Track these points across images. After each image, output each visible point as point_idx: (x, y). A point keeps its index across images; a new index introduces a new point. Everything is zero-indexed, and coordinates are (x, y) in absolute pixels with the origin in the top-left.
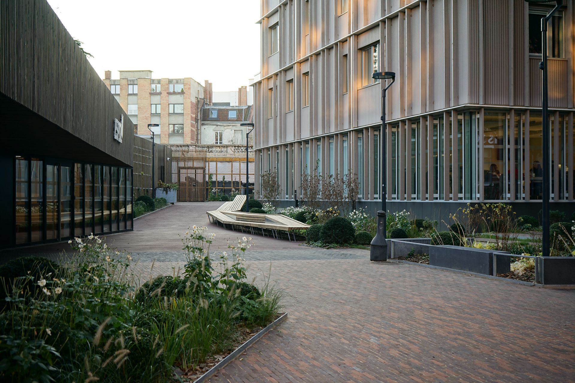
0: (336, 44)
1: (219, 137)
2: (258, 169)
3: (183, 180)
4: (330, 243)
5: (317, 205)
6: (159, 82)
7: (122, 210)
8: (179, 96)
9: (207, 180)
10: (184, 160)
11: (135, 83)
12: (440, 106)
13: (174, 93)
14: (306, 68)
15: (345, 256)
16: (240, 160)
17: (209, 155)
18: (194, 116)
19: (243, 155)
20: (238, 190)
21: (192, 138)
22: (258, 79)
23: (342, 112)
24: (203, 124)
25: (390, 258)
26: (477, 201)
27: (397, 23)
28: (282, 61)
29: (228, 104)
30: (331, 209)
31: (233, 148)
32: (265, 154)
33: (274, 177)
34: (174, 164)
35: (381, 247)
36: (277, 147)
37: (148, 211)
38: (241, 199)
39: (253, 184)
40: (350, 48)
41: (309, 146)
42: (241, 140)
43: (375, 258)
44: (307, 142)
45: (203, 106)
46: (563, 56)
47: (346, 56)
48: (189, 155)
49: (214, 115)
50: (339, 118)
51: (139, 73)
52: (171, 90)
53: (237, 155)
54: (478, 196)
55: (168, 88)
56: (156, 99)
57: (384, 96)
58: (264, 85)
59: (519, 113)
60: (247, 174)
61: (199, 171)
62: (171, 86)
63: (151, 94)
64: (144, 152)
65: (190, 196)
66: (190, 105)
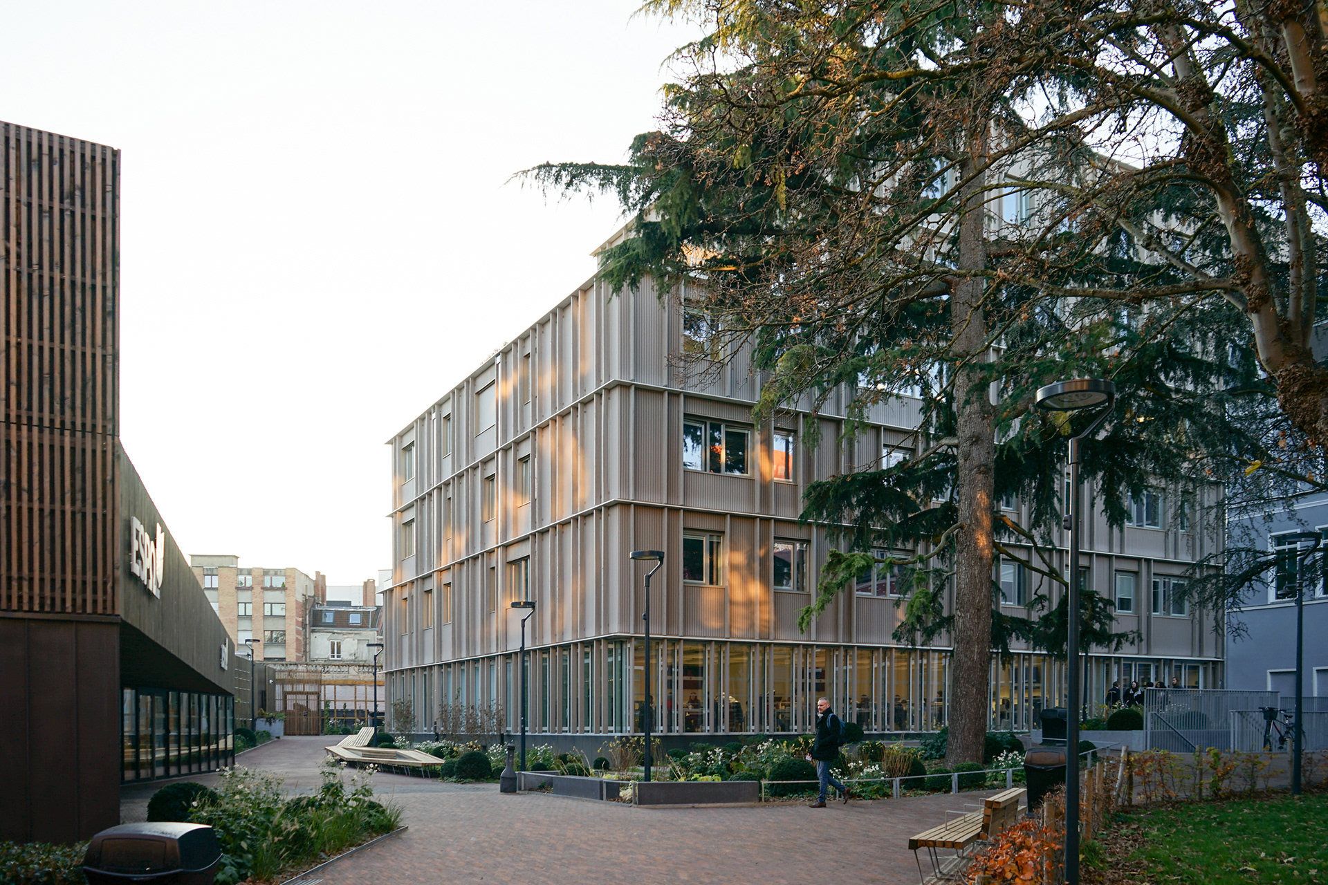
0: (482, 554)
1: (336, 649)
2: (389, 694)
3: (290, 707)
4: (466, 778)
5: (460, 739)
6: (249, 572)
7: (213, 747)
8: (278, 593)
9: (323, 708)
10: (292, 682)
11: (215, 573)
12: (591, 634)
13: (272, 588)
14: (447, 577)
15: (477, 789)
16: (366, 683)
17: (325, 677)
18: (301, 619)
19: (370, 677)
20: (364, 720)
21: (298, 650)
22: (389, 585)
23: (489, 634)
24: (313, 631)
25: (520, 789)
26: (627, 734)
27: (548, 538)
28: (419, 566)
29: (348, 604)
30: (471, 743)
31: (357, 668)
32: (397, 678)
33: (409, 706)
34: (278, 688)
35: (511, 779)
36: (412, 670)
37: (248, 747)
38: (367, 732)
39: (383, 714)
40: (498, 559)
41: (451, 670)
42: (367, 654)
43: (504, 790)
44: (448, 665)
45: (313, 606)
46: (721, 583)
47: (493, 568)
48: (298, 676)
49: (329, 619)
50: (486, 640)
51: (220, 559)
52: (268, 585)
53: (362, 677)
54: (628, 730)
55: (263, 581)
56: (245, 596)
57: (523, 626)
58: (396, 593)
59: (674, 642)
60: (375, 701)
61: (311, 697)
62: (267, 579)
63: (238, 589)
64: (240, 674)
65: (299, 728)
66: (294, 606)
